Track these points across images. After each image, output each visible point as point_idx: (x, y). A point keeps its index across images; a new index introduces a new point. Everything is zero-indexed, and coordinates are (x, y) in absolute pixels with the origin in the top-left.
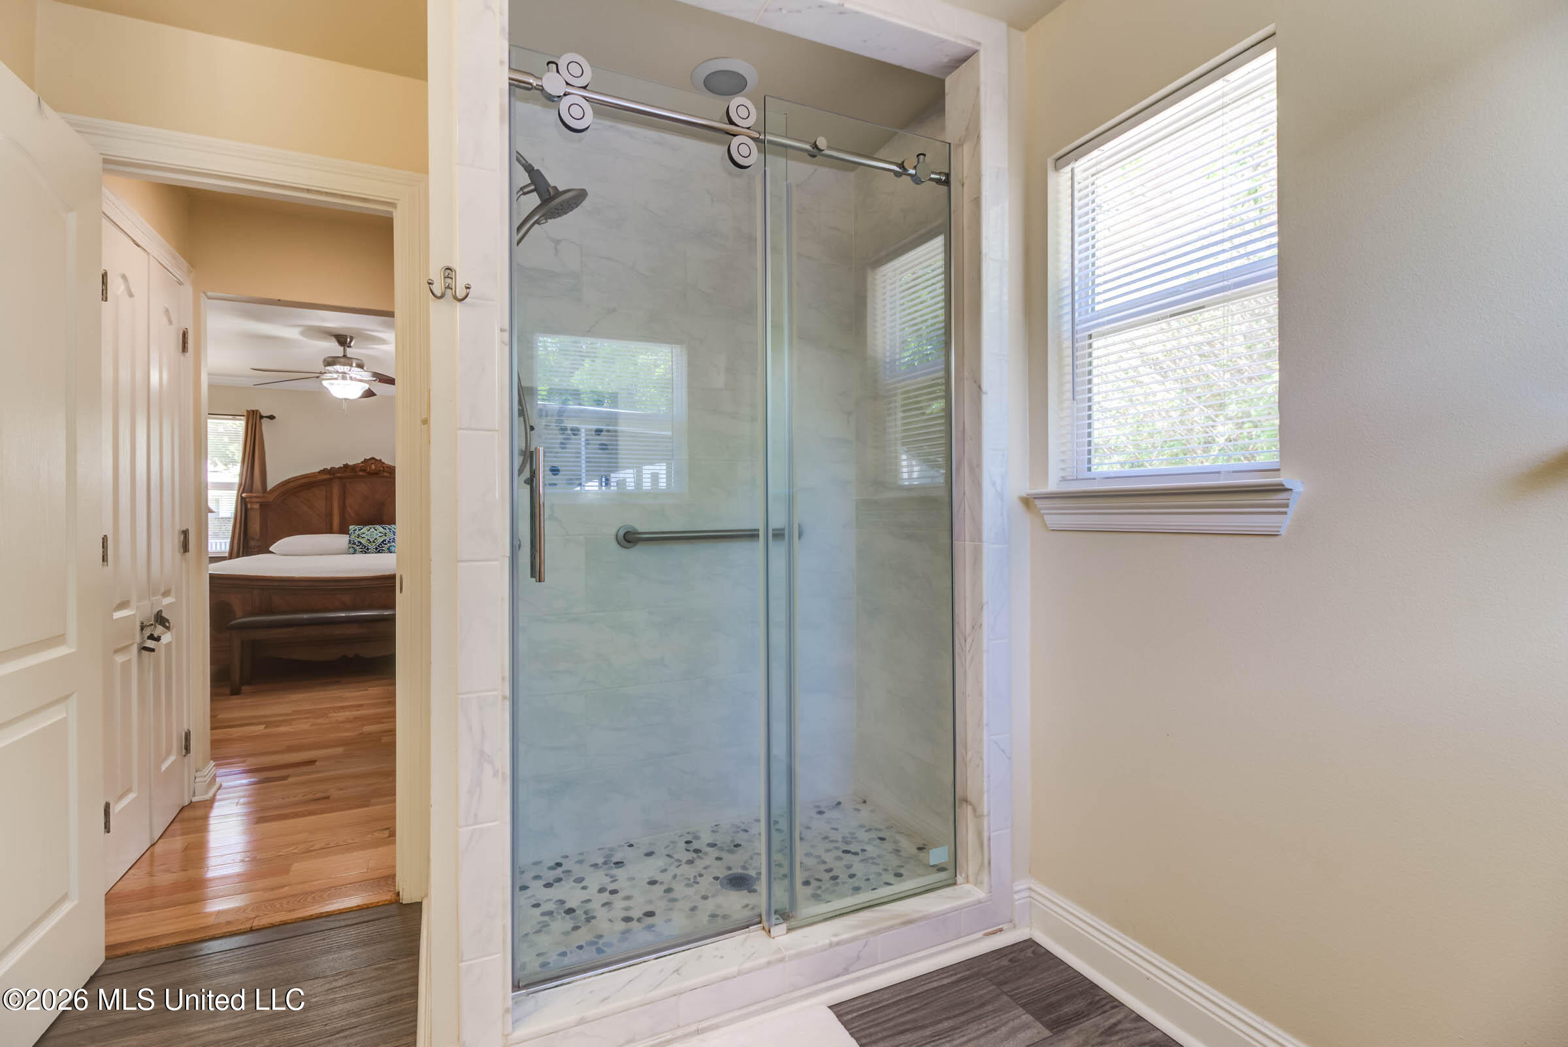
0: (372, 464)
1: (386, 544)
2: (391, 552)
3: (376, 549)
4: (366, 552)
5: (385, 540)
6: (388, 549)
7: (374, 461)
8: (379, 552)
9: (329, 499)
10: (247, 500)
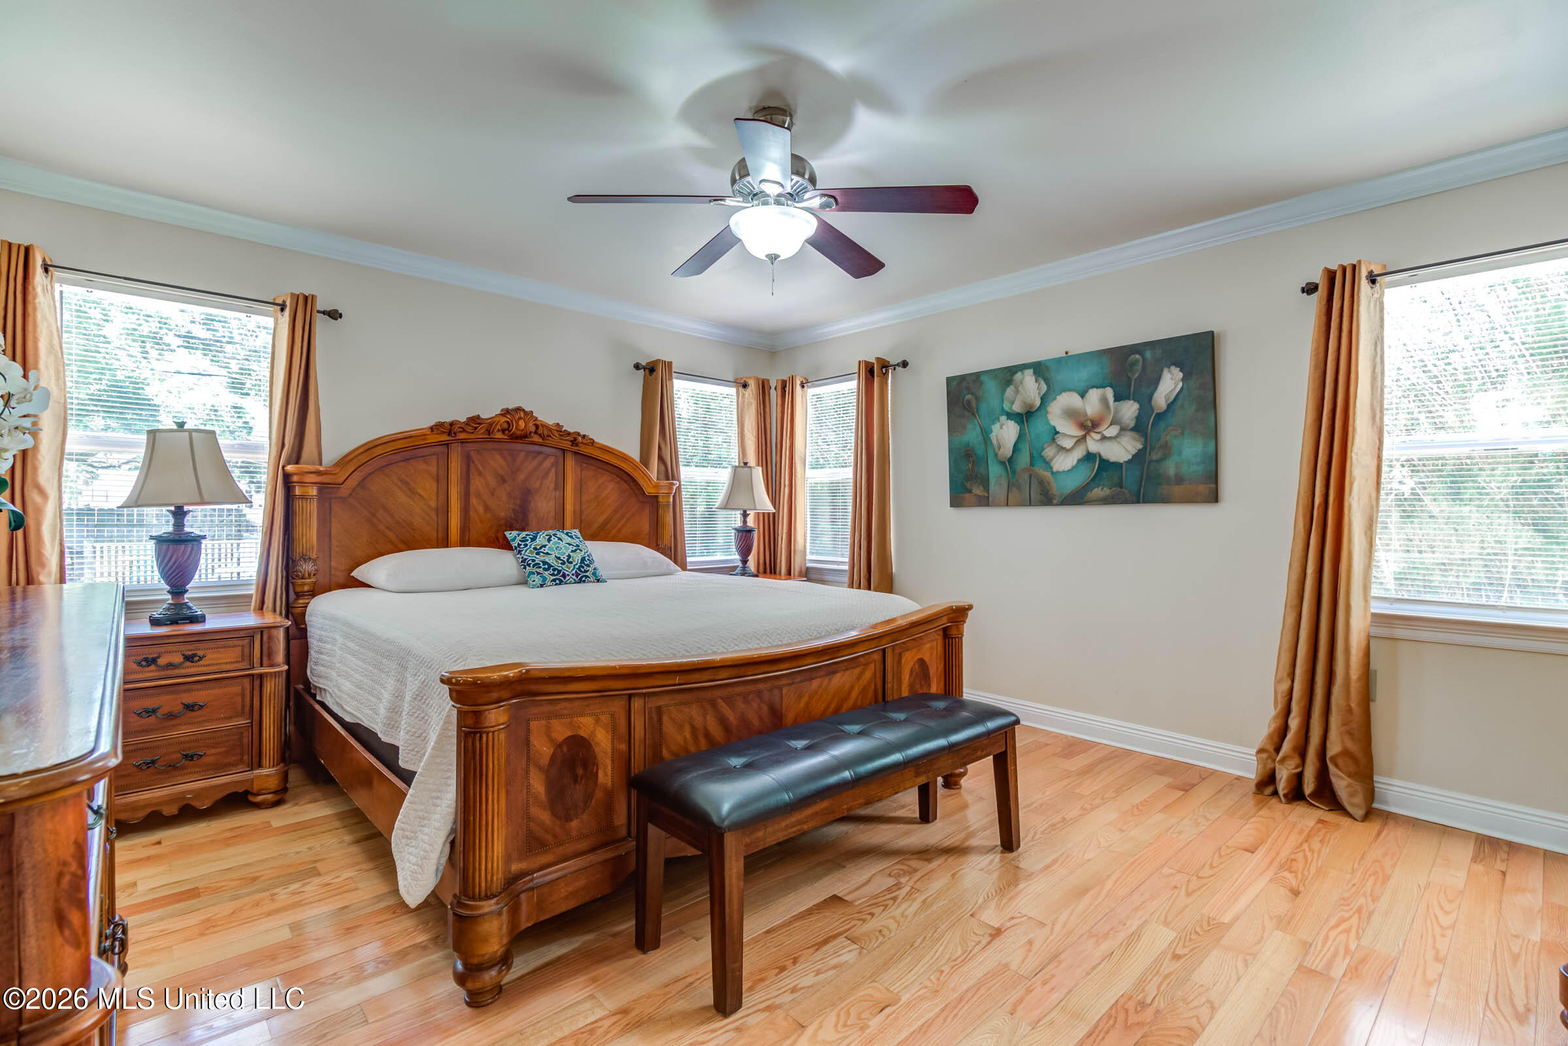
0: (520, 418)
1: (588, 566)
2: (598, 581)
3: (577, 575)
4: (561, 582)
5: (584, 559)
6: (594, 574)
7: (519, 414)
8: (580, 581)
9: (442, 479)
10: (295, 478)
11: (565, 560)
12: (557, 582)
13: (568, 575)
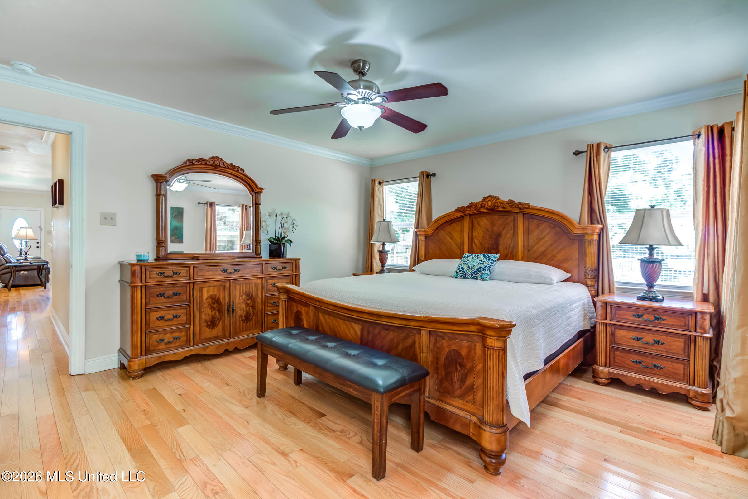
0: (489, 201)
1: (480, 271)
2: (483, 280)
3: (472, 275)
4: (464, 278)
5: (480, 268)
6: (481, 276)
7: (490, 198)
8: (474, 278)
9: (462, 231)
10: (418, 233)
11: (470, 267)
12: (463, 277)
13: (467, 275)
